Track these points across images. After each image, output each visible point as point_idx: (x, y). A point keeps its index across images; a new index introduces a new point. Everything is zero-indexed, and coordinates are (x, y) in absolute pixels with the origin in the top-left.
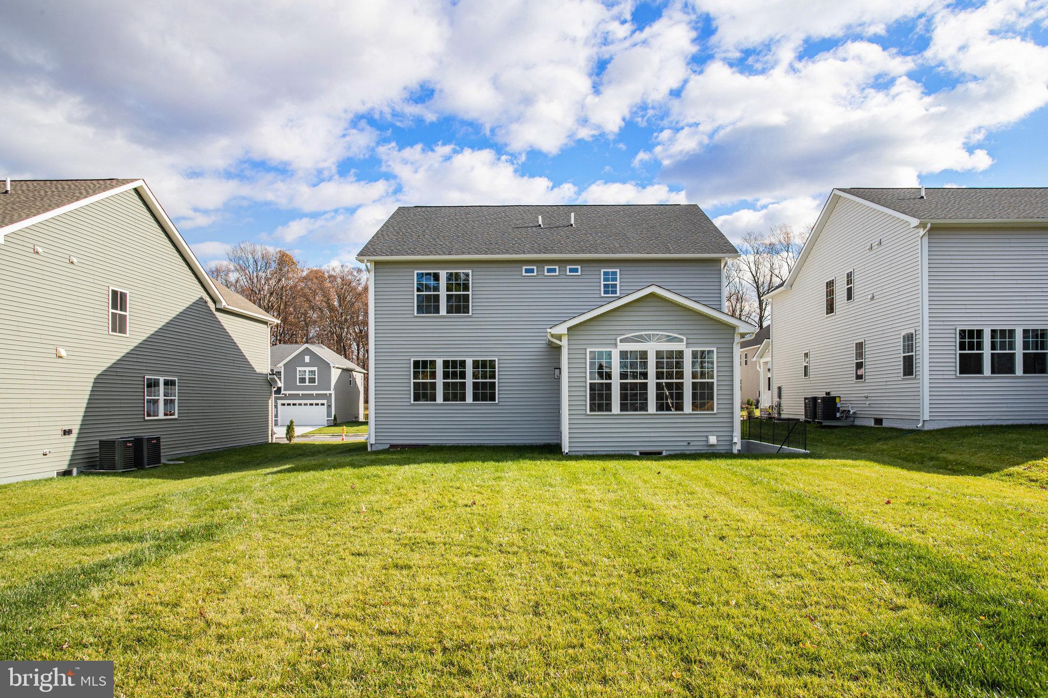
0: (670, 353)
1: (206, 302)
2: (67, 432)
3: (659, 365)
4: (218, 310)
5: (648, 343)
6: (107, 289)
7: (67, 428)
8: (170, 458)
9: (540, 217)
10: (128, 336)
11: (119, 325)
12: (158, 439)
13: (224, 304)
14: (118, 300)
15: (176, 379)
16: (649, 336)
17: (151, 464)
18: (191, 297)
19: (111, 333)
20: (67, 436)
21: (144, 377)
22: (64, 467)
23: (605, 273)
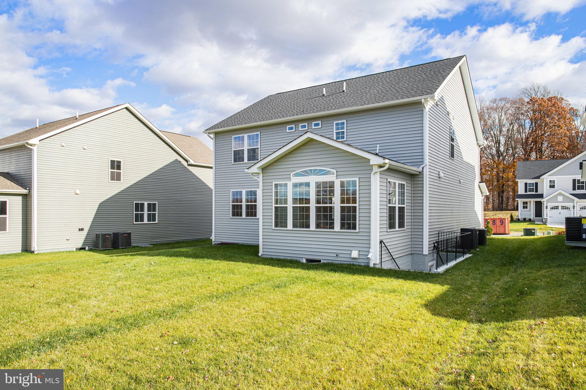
0: (325, 183)
1: (180, 162)
2: (82, 230)
3: (318, 193)
4: (189, 165)
5: (311, 177)
6: (108, 160)
7: (81, 228)
8: (150, 243)
9: (324, 89)
10: (122, 182)
11: (116, 177)
12: (130, 234)
13: (192, 162)
14: (116, 165)
15: (157, 203)
16: (311, 170)
17: (122, 247)
18: (168, 160)
19: (110, 181)
20: (81, 231)
21: (133, 202)
22: (80, 246)
23: (337, 124)
